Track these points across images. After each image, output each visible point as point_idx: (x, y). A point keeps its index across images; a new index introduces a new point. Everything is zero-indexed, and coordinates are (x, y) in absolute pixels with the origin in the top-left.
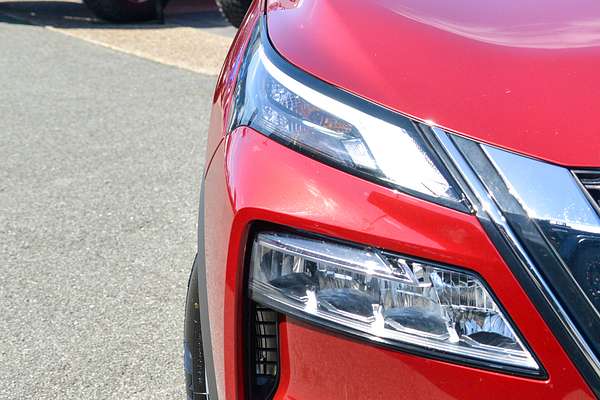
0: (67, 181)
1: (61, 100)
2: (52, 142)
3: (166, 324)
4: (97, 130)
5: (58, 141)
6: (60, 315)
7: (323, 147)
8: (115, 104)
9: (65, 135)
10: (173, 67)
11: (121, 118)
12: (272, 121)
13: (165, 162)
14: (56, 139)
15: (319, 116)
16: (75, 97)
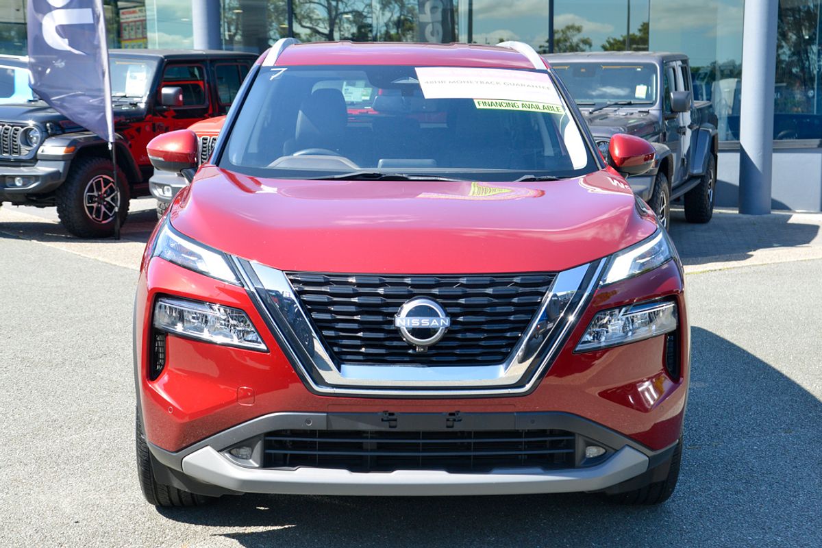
0: (52, 333)
1: (45, 287)
2: (41, 311)
3: (115, 403)
4: (71, 306)
5: (45, 311)
6: (51, 398)
7: (191, 265)
8: (83, 290)
9: (49, 308)
10: (125, 268)
11: (88, 299)
12: (169, 255)
13: (118, 323)
14: (43, 310)
15: (192, 254)
16: (55, 285)
